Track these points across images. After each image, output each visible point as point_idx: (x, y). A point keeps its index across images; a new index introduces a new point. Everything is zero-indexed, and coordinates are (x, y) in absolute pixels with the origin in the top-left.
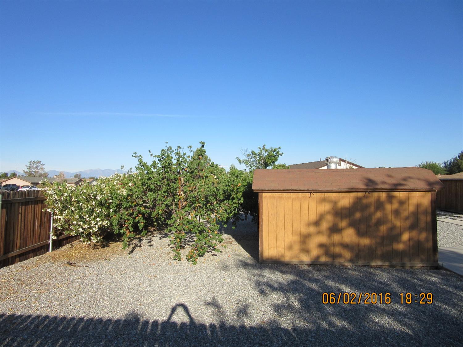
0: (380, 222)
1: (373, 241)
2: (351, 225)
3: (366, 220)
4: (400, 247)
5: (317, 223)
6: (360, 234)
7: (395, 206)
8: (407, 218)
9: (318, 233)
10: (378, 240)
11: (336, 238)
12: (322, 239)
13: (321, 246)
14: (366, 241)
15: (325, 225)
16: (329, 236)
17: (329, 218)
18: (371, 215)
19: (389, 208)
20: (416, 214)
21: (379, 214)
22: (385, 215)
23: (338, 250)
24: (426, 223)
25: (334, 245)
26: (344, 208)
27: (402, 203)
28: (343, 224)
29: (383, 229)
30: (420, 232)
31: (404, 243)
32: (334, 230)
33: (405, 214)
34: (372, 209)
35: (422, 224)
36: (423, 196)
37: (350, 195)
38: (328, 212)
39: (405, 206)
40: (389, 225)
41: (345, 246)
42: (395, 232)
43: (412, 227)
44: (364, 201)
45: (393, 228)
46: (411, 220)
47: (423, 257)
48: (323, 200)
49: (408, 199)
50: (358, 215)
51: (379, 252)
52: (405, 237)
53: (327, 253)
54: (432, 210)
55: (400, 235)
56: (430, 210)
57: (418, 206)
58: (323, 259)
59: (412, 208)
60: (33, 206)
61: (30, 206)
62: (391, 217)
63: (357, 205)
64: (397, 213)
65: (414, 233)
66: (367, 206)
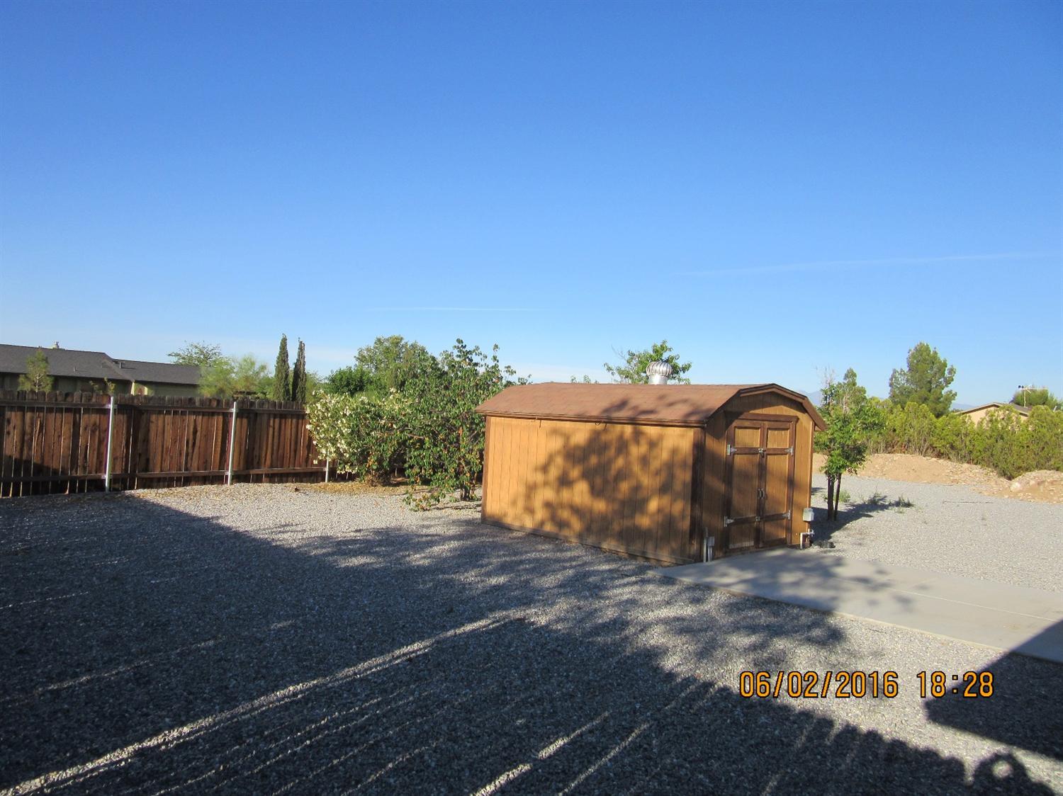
0: (621, 475)
1: (610, 508)
2: (586, 475)
3: (603, 468)
4: (644, 521)
5: (545, 469)
6: (595, 492)
7: (643, 449)
8: (657, 473)
9: (546, 484)
10: (616, 506)
11: (566, 495)
12: (548, 494)
13: (548, 505)
14: (600, 506)
15: (554, 473)
16: (558, 491)
17: (559, 460)
18: (610, 462)
19: (636, 451)
20: (670, 466)
21: (620, 462)
22: (628, 464)
23: (565, 514)
24: (684, 484)
25: (562, 505)
26: (577, 447)
27: (653, 444)
28: (575, 473)
29: (625, 486)
30: (673, 501)
31: (652, 515)
32: (564, 482)
33: (655, 464)
34: (612, 452)
35: (678, 486)
36: (682, 436)
37: (587, 427)
38: (559, 452)
39: (655, 452)
40: (634, 482)
41: (576, 510)
42: (640, 496)
43: (664, 489)
44: (604, 438)
45: (637, 488)
46: (664, 475)
47: (674, 545)
48: (555, 432)
49: (661, 438)
50: (594, 460)
51: (616, 527)
52: (653, 505)
53: (554, 518)
54: (693, 460)
55: (645, 501)
56: (690, 461)
57: (674, 451)
58: (548, 528)
59: (665, 455)
60: (294, 421)
61: (290, 420)
62: (636, 468)
63: (595, 445)
64: (644, 461)
65: (666, 500)
66: (605, 447)
